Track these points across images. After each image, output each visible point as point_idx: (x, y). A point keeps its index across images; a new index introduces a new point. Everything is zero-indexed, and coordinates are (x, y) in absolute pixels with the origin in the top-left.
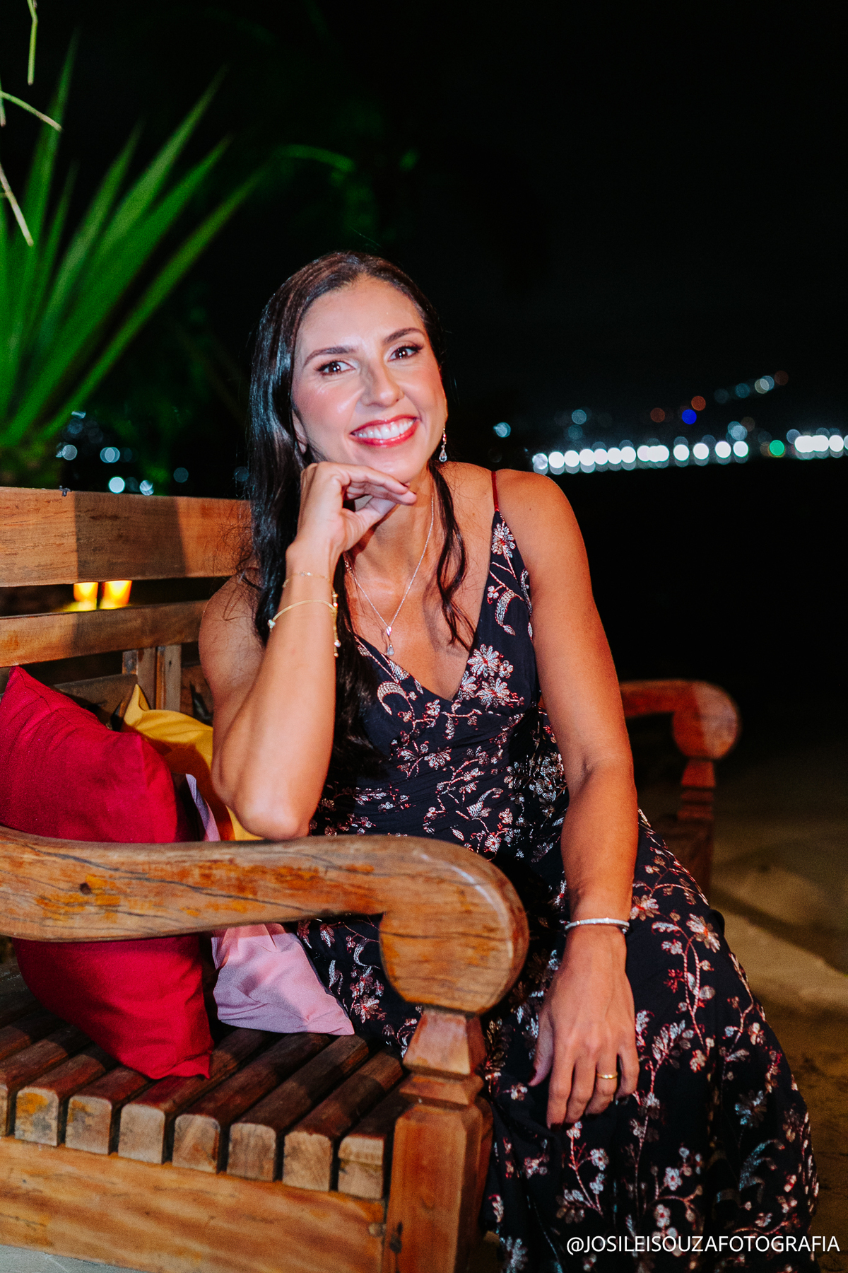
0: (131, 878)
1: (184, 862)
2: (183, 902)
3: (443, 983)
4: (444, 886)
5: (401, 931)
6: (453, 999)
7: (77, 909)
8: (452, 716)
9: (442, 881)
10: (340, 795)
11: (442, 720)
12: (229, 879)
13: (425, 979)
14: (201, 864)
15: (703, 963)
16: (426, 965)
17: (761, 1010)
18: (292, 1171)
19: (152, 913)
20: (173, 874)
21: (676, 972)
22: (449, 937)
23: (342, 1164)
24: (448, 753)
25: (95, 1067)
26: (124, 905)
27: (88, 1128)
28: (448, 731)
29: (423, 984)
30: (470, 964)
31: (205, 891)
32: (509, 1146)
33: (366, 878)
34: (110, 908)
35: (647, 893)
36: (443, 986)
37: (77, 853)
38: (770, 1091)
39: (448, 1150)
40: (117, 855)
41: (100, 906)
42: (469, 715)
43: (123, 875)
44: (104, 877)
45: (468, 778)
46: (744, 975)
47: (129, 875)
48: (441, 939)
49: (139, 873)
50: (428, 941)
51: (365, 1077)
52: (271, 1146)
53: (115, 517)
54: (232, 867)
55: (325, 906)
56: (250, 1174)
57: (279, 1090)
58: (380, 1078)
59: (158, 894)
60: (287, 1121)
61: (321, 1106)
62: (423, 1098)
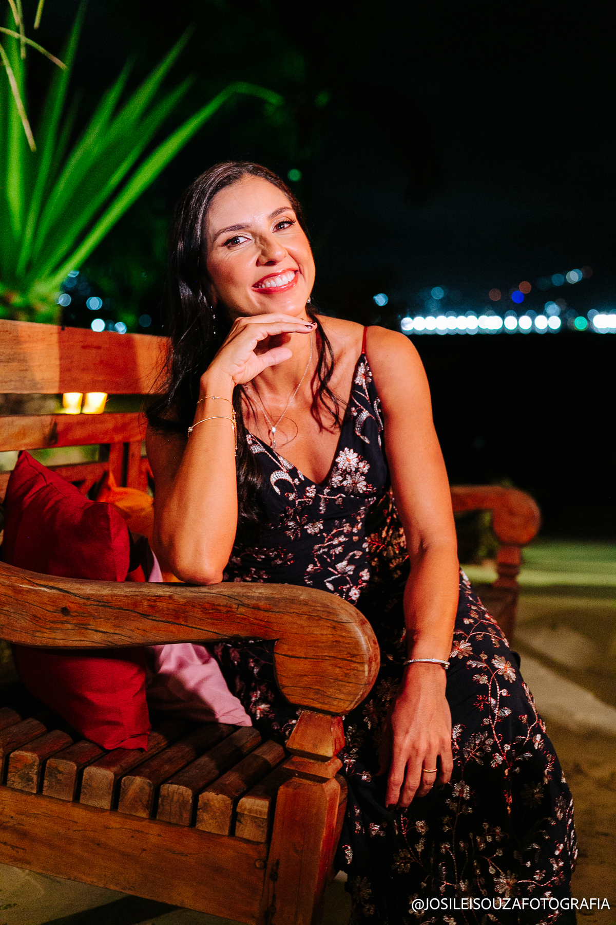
0: (98, 605)
1: (137, 596)
2: (134, 625)
3: (317, 692)
4: (322, 622)
5: (289, 653)
6: (323, 703)
7: (59, 626)
8: (324, 497)
9: (320, 619)
10: (244, 553)
11: (316, 499)
12: (168, 609)
13: (304, 688)
14: (148, 598)
15: (503, 691)
16: (306, 678)
17: (543, 725)
18: (203, 819)
19: (112, 631)
20: (128, 604)
21: (482, 697)
22: (323, 659)
23: (239, 817)
24: (321, 523)
25: (67, 739)
26: (93, 624)
27: (59, 782)
28: (321, 508)
29: (304, 691)
30: (337, 679)
31: (149, 618)
32: (358, 811)
33: (266, 614)
34: (82, 626)
35: (465, 639)
36: (317, 693)
37: (61, 585)
38: (547, 783)
39: (314, 811)
40: (90, 589)
41: (76, 625)
42: (336, 497)
43: (93, 603)
44: (79, 604)
45: (335, 542)
46: (532, 699)
47: (96, 603)
48: (317, 660)
49: (104, 602)
50: (307, 662)
51: (258, 757)
52: (189, 801)
53: (99, 348)
54: (170, 601)
55: (236, 632)
56: (173, 821)
57: (196, 763)
58: (268, 757)
59: (117, 618)
60: (201, 784)
61: (224, 776)
62: (299, 773)
